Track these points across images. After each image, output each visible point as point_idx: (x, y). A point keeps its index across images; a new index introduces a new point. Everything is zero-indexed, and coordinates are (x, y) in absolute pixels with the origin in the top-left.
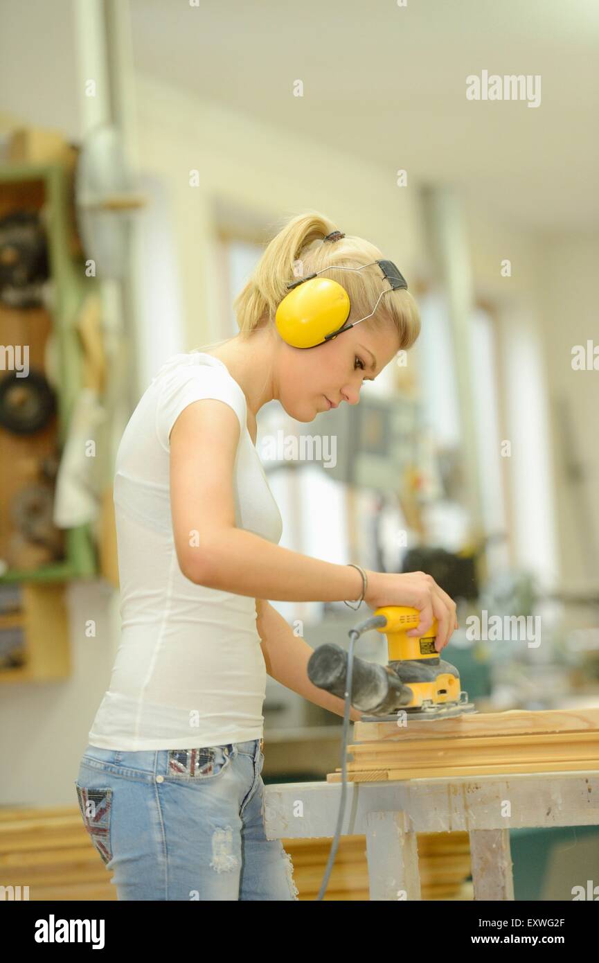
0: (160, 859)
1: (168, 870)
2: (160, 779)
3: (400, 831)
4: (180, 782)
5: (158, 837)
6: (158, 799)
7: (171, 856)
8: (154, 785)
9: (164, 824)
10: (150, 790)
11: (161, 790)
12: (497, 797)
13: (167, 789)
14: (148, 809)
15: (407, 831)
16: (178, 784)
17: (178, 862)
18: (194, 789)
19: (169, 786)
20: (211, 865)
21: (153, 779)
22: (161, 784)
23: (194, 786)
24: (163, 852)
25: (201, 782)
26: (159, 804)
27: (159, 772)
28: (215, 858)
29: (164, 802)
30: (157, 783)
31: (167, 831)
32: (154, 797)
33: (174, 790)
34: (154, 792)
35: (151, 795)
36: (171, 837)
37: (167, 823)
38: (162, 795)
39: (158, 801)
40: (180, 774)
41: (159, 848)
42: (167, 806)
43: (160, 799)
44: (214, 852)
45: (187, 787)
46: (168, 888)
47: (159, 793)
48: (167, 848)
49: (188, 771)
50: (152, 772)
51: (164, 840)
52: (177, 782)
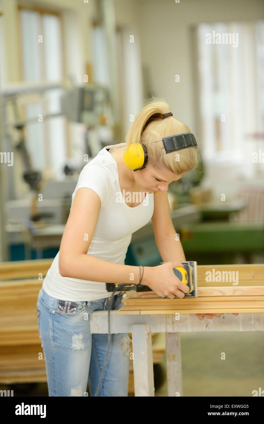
0: (52, 342)
1: (55, 347)
2: (53, 312)
3: (146, 333)
4: (61, 314)
5: (51, 334)
6: (52, 319)
7: (56, 342)
8: (51, 313)
9: (53, 330)
10: (50, 315)
11: (53, 316)
12: (186, 319)
13: (56, 316)
14: (48, 322)
15: (148, 332)
16: (60, 315)
17: (58, 345)
18: (66, 318)
19: (56, 315)
20: (71, 348)
21: (51, 311)
22: (54, 314)
23: (67, 317)
24: (53, 340)
25: (69, 315)
26: (52, 321)
27: (54, 309)
28: (74, 345)
29: (54, 321)
30: (52, 313)
31: (54, 332)
32: (51, 318)
33: (58, 317)
34: (51, 316)
35: (50, 317)
36: (56, 335)
37: (55, 329)
38: (53, 318)
39: (52, 320)
40: (61, 311)
41: (51, 338)
42: (55, 323)
43: (53, 320)
44: (73, 343)
45: (63, 316)
46: (55, 354)
47: (53, 317)
48: (54, 339)
49: (65, 310)
50: (51, 308)
51: (53, 335)
52: (59, 314)
